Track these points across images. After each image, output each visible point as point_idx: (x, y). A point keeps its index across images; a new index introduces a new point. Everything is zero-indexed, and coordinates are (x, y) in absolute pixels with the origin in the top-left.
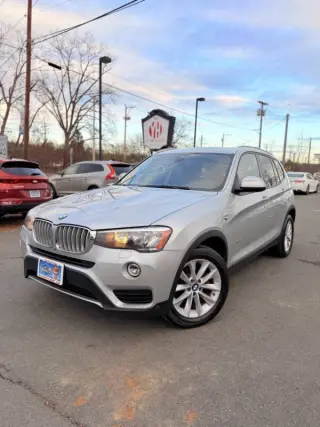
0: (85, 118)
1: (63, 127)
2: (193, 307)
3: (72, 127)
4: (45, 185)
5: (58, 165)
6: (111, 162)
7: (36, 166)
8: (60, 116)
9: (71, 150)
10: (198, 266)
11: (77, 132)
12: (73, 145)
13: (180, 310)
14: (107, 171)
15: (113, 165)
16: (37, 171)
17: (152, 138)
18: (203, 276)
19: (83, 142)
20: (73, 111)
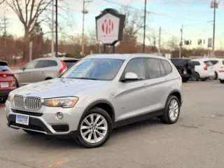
0: (44, 12)
1: (23, 22)
2: (92, 138)
3: (31, 21)
4: (11, 78)
5: (18, 58)
6: (63, 58)
7: (5, 64)
8: (20, 11)
9: (31, 44)
10: (95, 118)
11: (37, 24)
12: (32, 39)
13: (85, 139)
14: (60, 65)
15: (65, 61)
16: (5, 67)
17: (105, 33)
18: (98, 123)
19: (42, 34)
20: (33, 6)
